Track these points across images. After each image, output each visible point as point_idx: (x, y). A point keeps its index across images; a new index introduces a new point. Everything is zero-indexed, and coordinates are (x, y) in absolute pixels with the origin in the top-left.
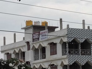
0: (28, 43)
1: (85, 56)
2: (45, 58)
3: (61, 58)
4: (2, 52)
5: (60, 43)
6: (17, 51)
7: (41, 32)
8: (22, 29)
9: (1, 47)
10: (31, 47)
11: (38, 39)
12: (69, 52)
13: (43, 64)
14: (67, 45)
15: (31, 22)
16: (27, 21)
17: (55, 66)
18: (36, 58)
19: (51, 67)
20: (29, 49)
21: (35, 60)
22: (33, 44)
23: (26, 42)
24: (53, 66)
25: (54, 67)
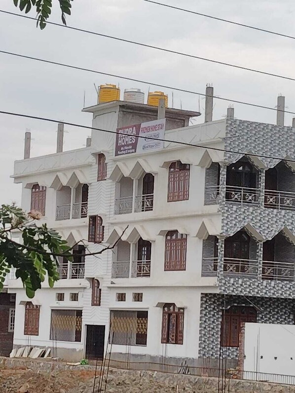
0: (101, 156)
1: (275, 211)
2: (150, 209)
3: (200, 213)
4: (17, 179)
5: (201, 164)
6: (65, 181)
7: (144, 125)
8: (86, 110)
9: (16, 162)
10: (110, 171)
11: (134, 146)
12: (228, 196)
13: (142, 227)
14: (223, 172)
15: (115, 89)
16: (101, 88)
17: (179, 237)
18: (122, 208)
19: (169, 238)
20: (101, 177)
21: (120, 212)
22: (115, 161)
23: (93, 154)
24: (174, 237)
25: (176, 240)
